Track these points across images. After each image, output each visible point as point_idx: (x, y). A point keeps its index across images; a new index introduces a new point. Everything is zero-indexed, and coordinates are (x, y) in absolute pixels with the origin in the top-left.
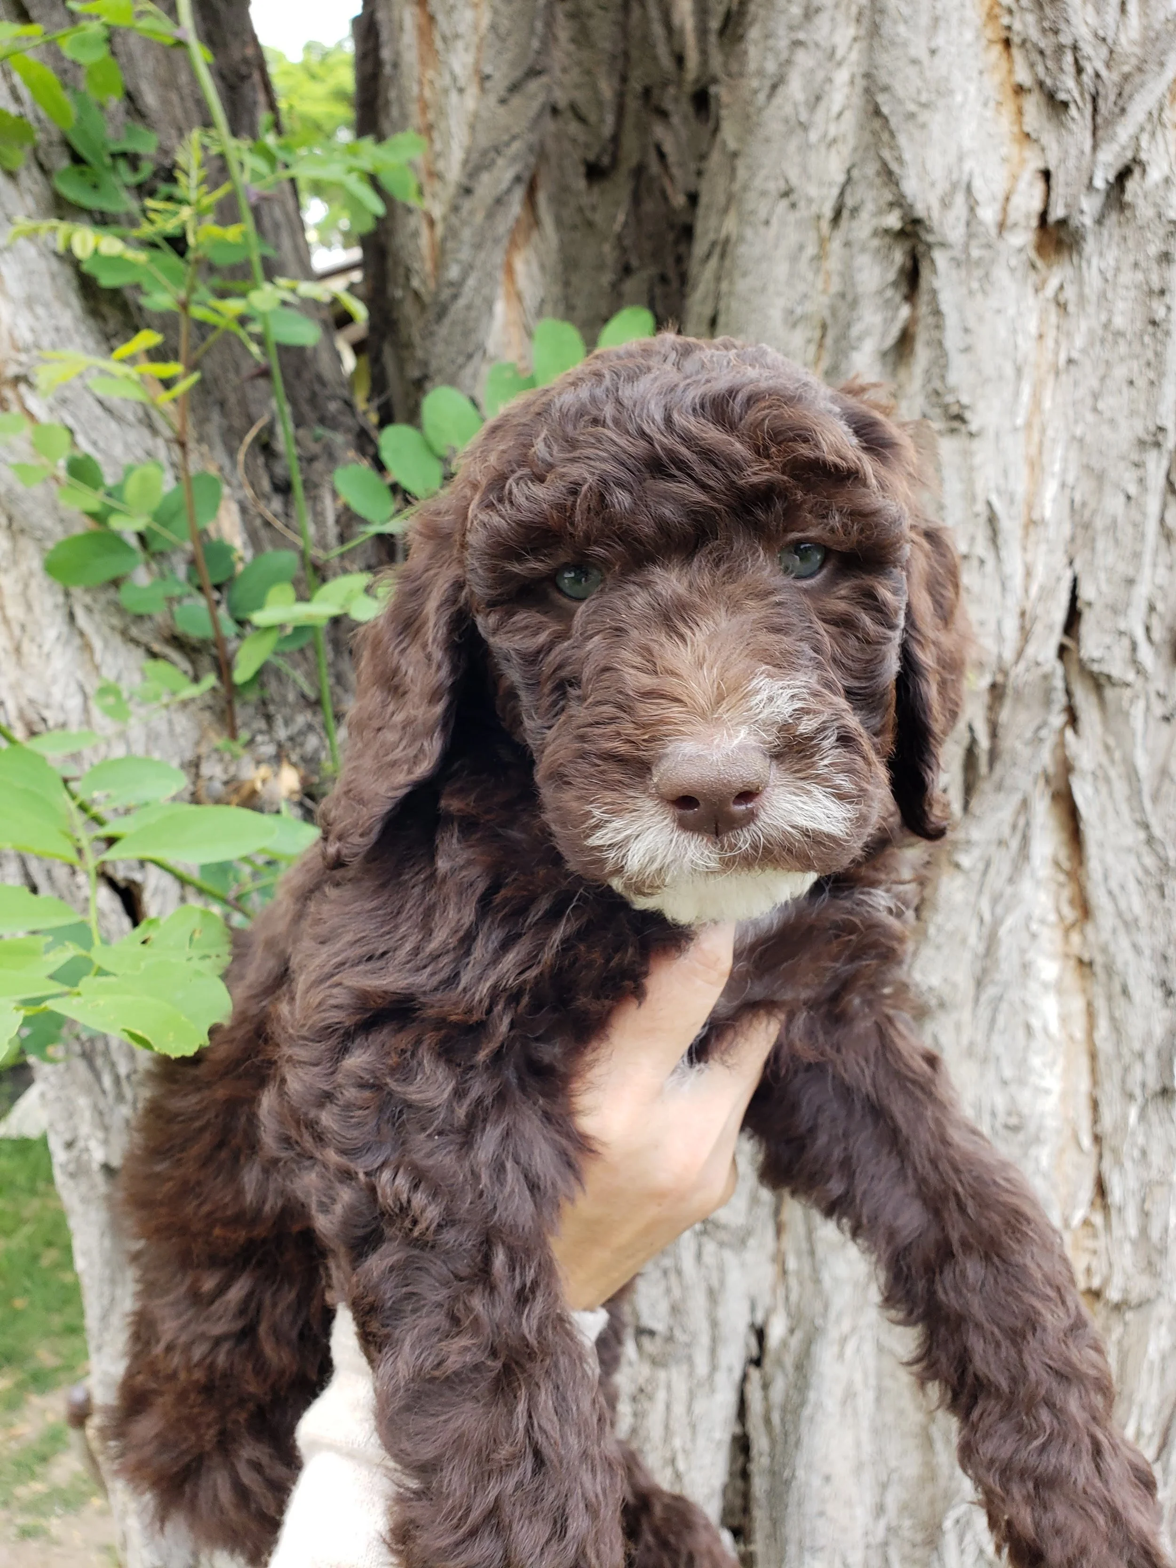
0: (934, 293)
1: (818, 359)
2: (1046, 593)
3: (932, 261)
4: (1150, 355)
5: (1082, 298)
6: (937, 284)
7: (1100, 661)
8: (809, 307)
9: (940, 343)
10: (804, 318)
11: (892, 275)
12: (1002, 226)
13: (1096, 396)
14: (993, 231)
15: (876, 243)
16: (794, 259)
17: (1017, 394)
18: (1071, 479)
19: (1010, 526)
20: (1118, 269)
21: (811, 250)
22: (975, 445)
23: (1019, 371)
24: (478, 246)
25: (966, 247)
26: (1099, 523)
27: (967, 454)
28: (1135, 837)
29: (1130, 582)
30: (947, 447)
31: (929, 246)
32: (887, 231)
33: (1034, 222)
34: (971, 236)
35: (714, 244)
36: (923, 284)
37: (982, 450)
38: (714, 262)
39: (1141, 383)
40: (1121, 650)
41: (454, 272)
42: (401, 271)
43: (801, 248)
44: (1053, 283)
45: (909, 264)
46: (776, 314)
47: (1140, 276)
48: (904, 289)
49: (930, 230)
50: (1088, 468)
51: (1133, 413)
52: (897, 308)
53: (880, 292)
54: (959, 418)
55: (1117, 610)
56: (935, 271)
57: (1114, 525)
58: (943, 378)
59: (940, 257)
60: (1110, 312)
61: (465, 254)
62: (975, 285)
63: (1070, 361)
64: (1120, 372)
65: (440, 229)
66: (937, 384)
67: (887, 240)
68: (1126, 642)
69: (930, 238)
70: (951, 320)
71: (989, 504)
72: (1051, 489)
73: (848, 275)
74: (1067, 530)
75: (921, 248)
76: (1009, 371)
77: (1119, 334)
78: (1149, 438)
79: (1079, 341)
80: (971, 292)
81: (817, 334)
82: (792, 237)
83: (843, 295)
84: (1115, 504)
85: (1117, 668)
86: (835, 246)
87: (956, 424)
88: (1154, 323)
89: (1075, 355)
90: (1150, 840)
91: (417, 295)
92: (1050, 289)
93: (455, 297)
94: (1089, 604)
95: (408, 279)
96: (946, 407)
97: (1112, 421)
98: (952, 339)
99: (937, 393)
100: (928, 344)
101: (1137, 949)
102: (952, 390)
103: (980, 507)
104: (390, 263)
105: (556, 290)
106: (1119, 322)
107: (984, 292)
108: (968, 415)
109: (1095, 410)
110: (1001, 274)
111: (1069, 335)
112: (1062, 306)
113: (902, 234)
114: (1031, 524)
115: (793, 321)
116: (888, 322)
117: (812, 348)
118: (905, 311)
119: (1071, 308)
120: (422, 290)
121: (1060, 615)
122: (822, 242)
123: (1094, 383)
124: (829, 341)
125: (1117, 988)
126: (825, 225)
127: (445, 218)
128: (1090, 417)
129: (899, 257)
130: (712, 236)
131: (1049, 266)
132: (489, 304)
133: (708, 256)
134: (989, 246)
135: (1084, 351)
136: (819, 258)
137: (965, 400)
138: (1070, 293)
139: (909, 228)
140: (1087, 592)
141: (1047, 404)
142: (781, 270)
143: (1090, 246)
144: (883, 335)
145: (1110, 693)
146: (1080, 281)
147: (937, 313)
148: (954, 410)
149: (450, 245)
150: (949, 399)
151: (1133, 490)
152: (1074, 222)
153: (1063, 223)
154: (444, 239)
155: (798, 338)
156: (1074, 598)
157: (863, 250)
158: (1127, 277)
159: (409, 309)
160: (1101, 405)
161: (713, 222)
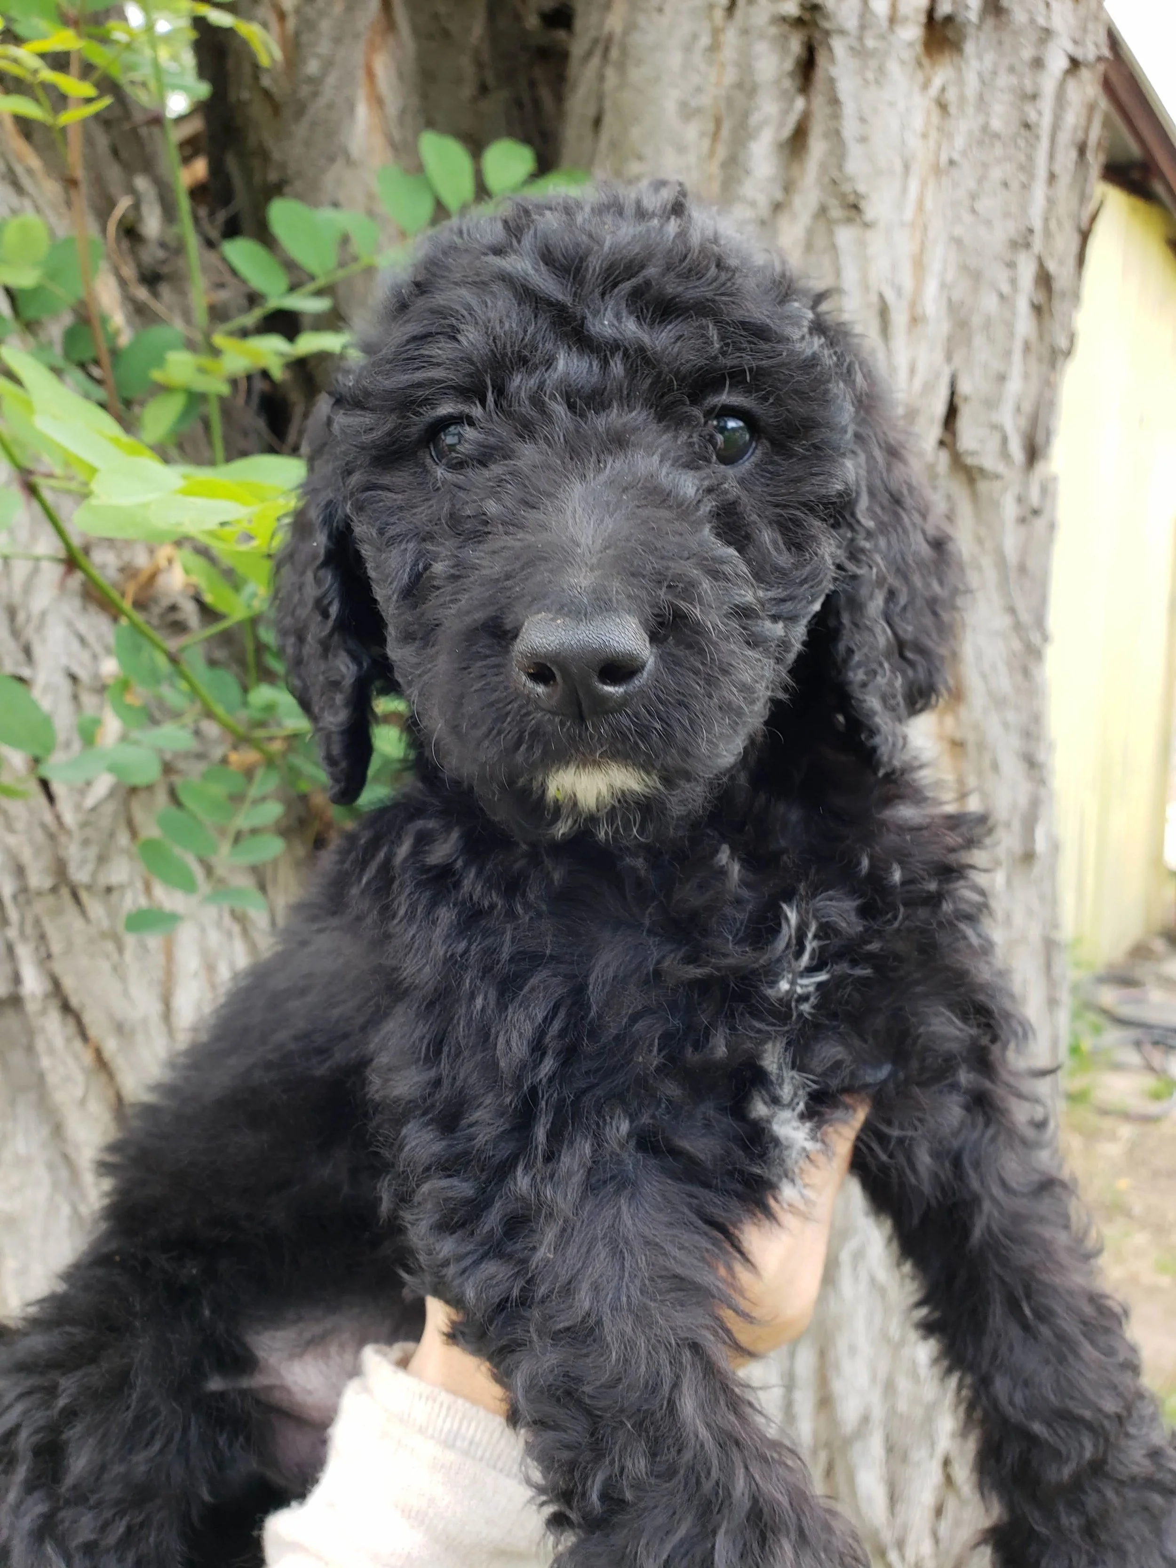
0: (831, 81)
1: (712, 153)
2: (928, 388)
3: (830, 49)
4: (1022, 158)
5: (962, 98)
6: (835, 72)
7: (973, 454)
8: (705, 100)
9: (837, 133)
10: (698, 111)
11: (789, 65)
12: (893, 20)
13: (973, 197)
14: (885, 24)
15: (773, 30)
16: (688, 48)
17: (904, 190)
18: (950, 277)
19: (899, 319)
20: (995, 73)
21: (705, 40)
22: (870, 235)
23: (907, 168)
24: (337, 40)
25: (861, 38)
26: (976, 321)
27: (862, 244)
28: (1003, 622)
29: (1002, 378)
30: (845, 236)
31: (827, 33)
32: (784, 19)
33: (922, 18)
34: (863, 27)
35: (596, 41)
36: (819, 74)
37: (876, 242)
38: (595, 61)
39: (1015, 185)
40: (993, 444)
41: (312, 67)
42: (247, 69)
43: (695, 37)
44: (937, 82)
45: (804, 56)
46: (670, 106)
47: (1014, 80)
48: (798, 82)
49: (826, 17)
50: (964, 268)
51: (1007, 215)
52: (792, 101)
53: (778, 82)
54: (856, 207)
55: (991, 403)
56: (832, 60)
57: (988, 324)
58: (840, 167)
59: (838, 45)
60: (988, 115)
61: (324, 47)
62: (870, 75)
63: (952, 162)
64: (996, 174)
65: (291, 23)
66: (835, 174)
67: (786, 28)
68: (997, 437)
69: (826, 25)
70: (849, 109)
71: (881, 297)
72: (931, 288)
73: (745, 66)
74: (945, 327)
75: (818, 35)
76: (898, 166)
77: (997, 136)
78: (1020, 241)
79: (959, 142)
80: (866, 81)
81: (711, 127)
82: (686, 27)
83: (739, 86)
84: (990, 303)
85: (989, 461)
86: (730, 37)
87: (853, 213)
88: (1027, 126)
89: (956, 156)
90: (1018, 626)
91: (267, 94)
92: (934, 90)
93: (315, 94)
94: (966, 399)
95: (256, 78)
96: (843, 196)
97: (988, 223)
98: (850, 128)
99: (834, 182)
100: (826, 136)
101: (1006, 725)
102: (850, 179)
103: (874, 298)
104: (230, 64)
105: (415, 101)
106: (996, 124)
107: (877, 82)
108: (863, 205)
109: (973, 211)
110: (893, 68)
111: (950, 136)
112: (943, 107)
113: (799, 22)
114: (915, 320)
115: (687, 112)
116: (785, 112)
117: (706, 143)
118: (800, 103)
119: (953, 110)
120: (274, 90)
121: (940, 408)
122: (716, 32)
123: (971, 184)
124: (725, 132)
125: (987, 763)
126: (719, 14)
127: (298, 11)
128: (967, 217)
129: (796, 46)
130: (593, 33)
131: (933, 64)
132: (351, 107)
133: (589, 54)
134: (882, 37)
135: (964, 153)
136: (714, 47)
137: (862, 188)
138: (951, 96)
139: (807, 16)
140: (965, 387)
141: (929, 204)
142: (675, 60)
143: (969, 47)
144: (781, 125)
145: (983, 486)
146: (960, 81)
147: (834, 101)
148: (852, 199)
149: (305, 38)
150: (847, 188)
151: (1006, 288)
152: (960, 19)
153: (949, 19)
154: (297, 34)
155: (692, 132)
156: (953, 394)
157: (762, 36)
158: (1004, 80)
159: (258, 111)
160: (979, 206)
161: (594, 19)
